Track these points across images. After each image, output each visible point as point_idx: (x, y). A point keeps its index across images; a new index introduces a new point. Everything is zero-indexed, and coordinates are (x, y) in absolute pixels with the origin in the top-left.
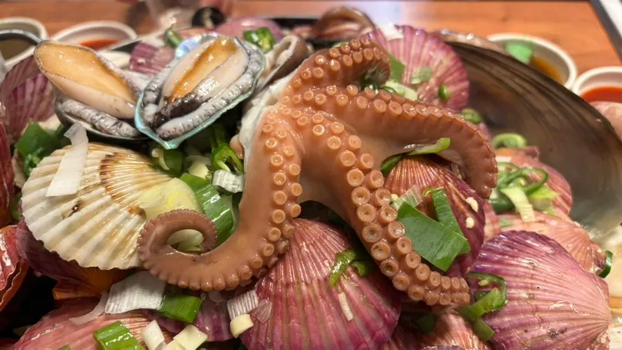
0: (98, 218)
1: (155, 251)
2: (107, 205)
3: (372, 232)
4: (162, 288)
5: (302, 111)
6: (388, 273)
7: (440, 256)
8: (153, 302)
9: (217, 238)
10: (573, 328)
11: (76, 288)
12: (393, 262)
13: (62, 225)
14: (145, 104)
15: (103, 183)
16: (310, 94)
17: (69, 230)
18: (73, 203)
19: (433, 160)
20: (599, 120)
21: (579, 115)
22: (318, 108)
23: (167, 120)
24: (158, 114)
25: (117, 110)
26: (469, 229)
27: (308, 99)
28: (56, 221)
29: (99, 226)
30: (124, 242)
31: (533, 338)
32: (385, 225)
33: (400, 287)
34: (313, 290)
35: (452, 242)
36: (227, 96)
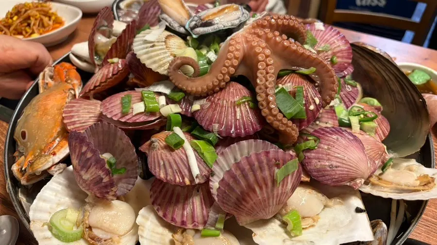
0: (159, 52)
1: (174, 70)
2: (163, 49)
3: (260, 89)
4: (173, 87)
5: (252, 36)
6: (261, 107)
7: (288, 111)
8: (167, 91)
9: (199, 74)
10: (343, 167)
11: (141, 80)
12: (264, 103)
13: (145, 51)
14: (192, 21)
15: (165, 42)
16: (258, 31)
17: (147, 53)
18: (151, 45)
19: (307, 78)
20: (421, 100)
21: (412, 95)
22: (259, 36)
23: (198, 27)
24: (196, 24)
25: (181, 22)
26: (310, 110)
27: (256, 32)
28: (144, 48)
29: (158, 55)
30: (164, 64)
31: (321, 165)
32: (267, 88)
33: (264, 114)
34: (228, 105)
35: (296, 107)
36: (224, 24)
